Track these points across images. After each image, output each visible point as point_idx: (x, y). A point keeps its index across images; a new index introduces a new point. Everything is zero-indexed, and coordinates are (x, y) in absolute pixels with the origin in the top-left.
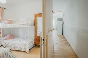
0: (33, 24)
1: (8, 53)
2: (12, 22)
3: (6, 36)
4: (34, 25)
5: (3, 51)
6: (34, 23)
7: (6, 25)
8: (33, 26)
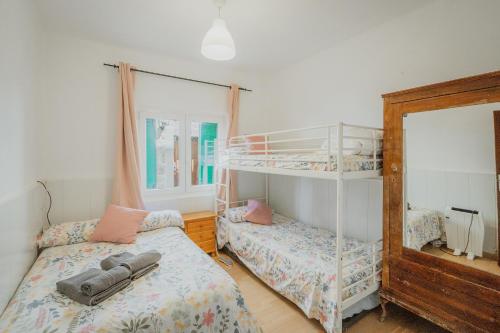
0: (375, 160)
1: (228, 310)
2: (262, 147)
3: (246, 204)
4: (381, 165)
5: (211, 292)
6: (380, 156)
7: (241, 161)
8: (375, 173)
